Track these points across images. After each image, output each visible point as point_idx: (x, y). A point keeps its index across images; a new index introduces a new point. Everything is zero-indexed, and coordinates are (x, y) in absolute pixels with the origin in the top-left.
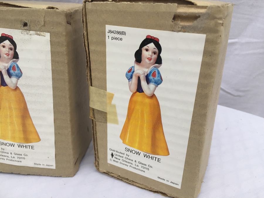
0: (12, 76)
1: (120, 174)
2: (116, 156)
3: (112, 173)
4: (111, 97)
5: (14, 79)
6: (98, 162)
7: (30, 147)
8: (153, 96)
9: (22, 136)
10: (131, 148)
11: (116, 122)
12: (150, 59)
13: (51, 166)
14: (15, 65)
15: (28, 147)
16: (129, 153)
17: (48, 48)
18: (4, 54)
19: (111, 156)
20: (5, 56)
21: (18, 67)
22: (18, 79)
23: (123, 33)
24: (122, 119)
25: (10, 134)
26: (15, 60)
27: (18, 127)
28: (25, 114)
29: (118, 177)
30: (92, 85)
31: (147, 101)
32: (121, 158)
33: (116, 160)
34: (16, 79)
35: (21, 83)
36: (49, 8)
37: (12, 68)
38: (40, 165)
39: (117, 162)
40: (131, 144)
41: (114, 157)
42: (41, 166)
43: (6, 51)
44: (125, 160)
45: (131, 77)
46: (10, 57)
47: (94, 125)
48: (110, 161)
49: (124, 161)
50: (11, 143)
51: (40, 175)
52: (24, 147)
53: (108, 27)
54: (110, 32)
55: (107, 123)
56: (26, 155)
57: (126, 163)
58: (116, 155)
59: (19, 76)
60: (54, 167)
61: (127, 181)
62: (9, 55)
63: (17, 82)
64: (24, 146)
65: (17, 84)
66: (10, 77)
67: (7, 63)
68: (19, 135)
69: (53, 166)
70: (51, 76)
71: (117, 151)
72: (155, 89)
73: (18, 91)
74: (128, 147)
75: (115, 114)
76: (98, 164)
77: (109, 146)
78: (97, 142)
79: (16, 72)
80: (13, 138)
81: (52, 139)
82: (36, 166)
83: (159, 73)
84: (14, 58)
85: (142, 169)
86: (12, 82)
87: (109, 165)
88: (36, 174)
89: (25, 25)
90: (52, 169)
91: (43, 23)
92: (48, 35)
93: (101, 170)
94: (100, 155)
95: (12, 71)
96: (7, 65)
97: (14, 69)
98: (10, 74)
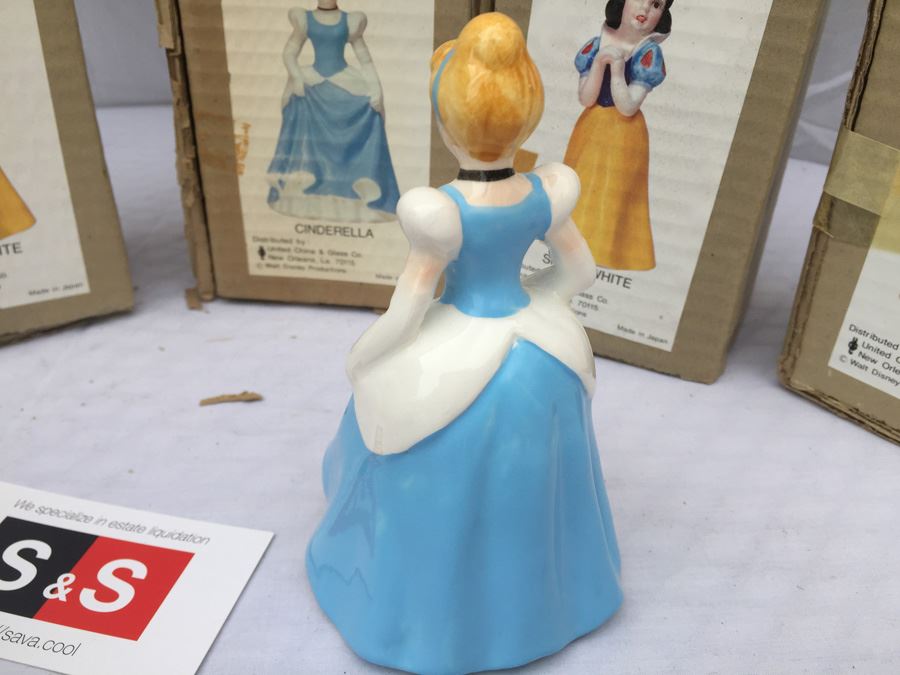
0: (634, 79)
1: (859, 405)
2: (864, 351)
3: (833, 398)
5: (637, 90)
6: (795, 358)
7: (622, 280)
9: (608, 247)
13: (662, 341)
14: (654, 50)
15: (616, 279)
18: (633, 15)
19: (848, 348)
20: (635, 22)
21: (659, 55)
22: (649, 90)
26: (658, 37)
27: (605, 221)
28: (635, 188)
29: (849, 413)
30: (856, 128)
32: (881, 359)
33: (862, 362)
34: (644, 90)
35: (656, 104)
37: (641, 58)
38: (632, 332)
39: (861, 367)
41: (856, 352)
42: (635, 338)
43: (641, 8)
44: (893, 364)
46: (646, 25)
47: (821, 247)
48: (839, 360)
49: (890, 368)
51: (622, 361)
52: (606, 279)
55: (867, 247)
56: (604, 301)
57: (893, 376)
58: (868, 347)
59: (652, 83)
60: (668, 347)
61: (878, 428)
62: (646, 19)
63: (644, 97)
64: (607, 274)
65: (640, 103)
66: (628, 82)
67: (633, 42)
69: (666, 342)
70: (746, 88)
71: (873, 337)
73: (637, 123)
76: (793, 366)
77: (855, 314)
78: (811, 300)
79: (651, 69)
81: (688, 268)
84: (656, 30)
86: (629, 96)
87: (830, 373)
88: (611, 355)
90: (660, 351)
93: (798, 382)
94: (810, 341)
95: (638, 67)
96: (631, 48)
97: (647, 60)
98: (629, 76)
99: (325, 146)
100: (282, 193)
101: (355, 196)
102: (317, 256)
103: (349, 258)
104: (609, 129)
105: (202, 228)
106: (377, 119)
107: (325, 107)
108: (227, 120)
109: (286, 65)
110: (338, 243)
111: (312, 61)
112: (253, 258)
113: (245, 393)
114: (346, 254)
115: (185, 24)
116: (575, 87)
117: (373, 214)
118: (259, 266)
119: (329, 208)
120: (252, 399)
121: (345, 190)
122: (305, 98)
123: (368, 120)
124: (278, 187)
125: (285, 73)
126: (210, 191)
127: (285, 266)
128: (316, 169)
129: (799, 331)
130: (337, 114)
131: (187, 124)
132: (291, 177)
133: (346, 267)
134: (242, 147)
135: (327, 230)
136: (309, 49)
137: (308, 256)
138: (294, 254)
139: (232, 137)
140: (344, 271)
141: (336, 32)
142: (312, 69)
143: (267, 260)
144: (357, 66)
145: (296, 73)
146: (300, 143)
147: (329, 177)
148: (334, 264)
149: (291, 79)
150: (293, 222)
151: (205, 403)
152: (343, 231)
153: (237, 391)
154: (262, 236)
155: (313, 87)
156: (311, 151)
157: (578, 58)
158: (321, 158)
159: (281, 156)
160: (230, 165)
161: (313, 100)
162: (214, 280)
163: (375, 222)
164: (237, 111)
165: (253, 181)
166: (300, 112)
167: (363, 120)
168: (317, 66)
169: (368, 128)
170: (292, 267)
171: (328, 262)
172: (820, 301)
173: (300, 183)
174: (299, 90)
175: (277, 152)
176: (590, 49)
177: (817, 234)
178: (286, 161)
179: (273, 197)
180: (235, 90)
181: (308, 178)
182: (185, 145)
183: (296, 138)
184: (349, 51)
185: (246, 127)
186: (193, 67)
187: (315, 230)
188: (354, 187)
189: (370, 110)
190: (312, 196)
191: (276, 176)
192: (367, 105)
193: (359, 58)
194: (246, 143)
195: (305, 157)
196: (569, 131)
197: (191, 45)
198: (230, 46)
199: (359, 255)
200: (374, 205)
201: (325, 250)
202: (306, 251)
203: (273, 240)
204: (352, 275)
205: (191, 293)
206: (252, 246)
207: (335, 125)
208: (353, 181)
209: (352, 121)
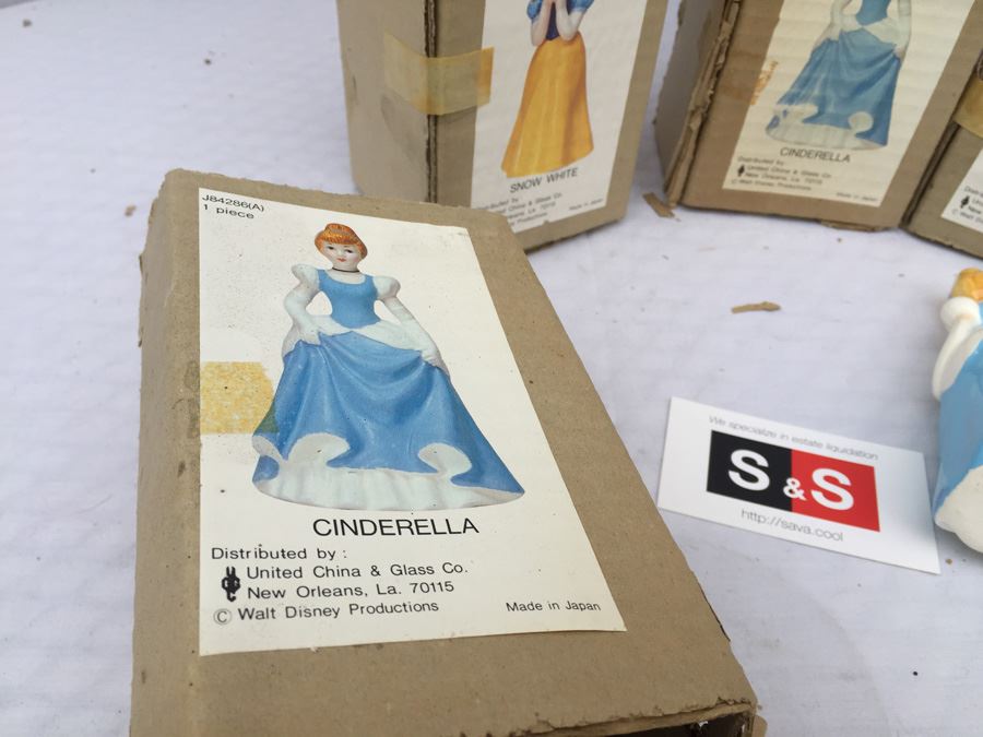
99: (838, 84)
100: (783, 122)
101: (847, 126)
102: (789, 176)
103: (819, 178)
106: (895, 64)
107: (852, 50)
108: (760, 58)
109: (832, 14)
110: (815, 165)
111: (857, 11)
112: (732, 173)
113: (765, 304)
114: (816, 175)
117: (858, 142)
118: (733, 182)
119: (819, 135)
120: (772, 308)
121: (841, 122)
122: (837, 42)
123: (888, 63)
124: (781, 117)
125: (828, 21)
126: (718, 117)
127: (757, 183)
128: (822, 103)
130: (860, 56)
131: (721, 60)
132: (797, 108)
133: (812, 185)
134: (764, 82)
135: (808, 154)
137: (783, 175)
138: (770, 173)
139: (759, 72)
140: (809, 189)
142: (854, 18)
143: (743, 176)
144: (896, 17)
145: (837, 21)
146: (816, 80)
147: (830, 109)
148: (802, 183)
149: (831, 25)
150: (779, 146)
151: (737, 310)
152: (823, 156)
153: (758, 300)
154: (747, 157)
155: (849, 33)
156: (824, 87)
158: (830, 93)
159: (795, 90)
160: (745, 96)
161: (844, 44)
162: (683, 190)
163: (856, 149)
164: (771, 52)
165: (761, 110)
166: (827, 55)
167: (883, 63)
168: (859, 16)
169: (884, 70)
170: (763, 184)
171: (798, 180)
173: (802, 114)
174: (835, 36)
175: (793, 87)
178: (799, 93)
179: (774, 123)
180: (778, 32)
181: (811, 110)
182: (711, 78)
183: (815, 75)
184: (893, 6)
185: (774, 64)
186: (748, 12)
187: (798, 154)
188: (850, 122)
189: (891, 56)
190: (809, 125)
191: (785, 107)
192: (892, 51)
193: (900, 11)
194: (769, 77)
195: (816, 92)
199: (828, 176)
200: (862, 135)
201: (799, 170)
202: (782, 171)
203: (756, 160)
204: (818, 192)
205: (650, 199)
206: (735, 164)
207: (854, 65)
208: (849, 115)
209: (871, 64)
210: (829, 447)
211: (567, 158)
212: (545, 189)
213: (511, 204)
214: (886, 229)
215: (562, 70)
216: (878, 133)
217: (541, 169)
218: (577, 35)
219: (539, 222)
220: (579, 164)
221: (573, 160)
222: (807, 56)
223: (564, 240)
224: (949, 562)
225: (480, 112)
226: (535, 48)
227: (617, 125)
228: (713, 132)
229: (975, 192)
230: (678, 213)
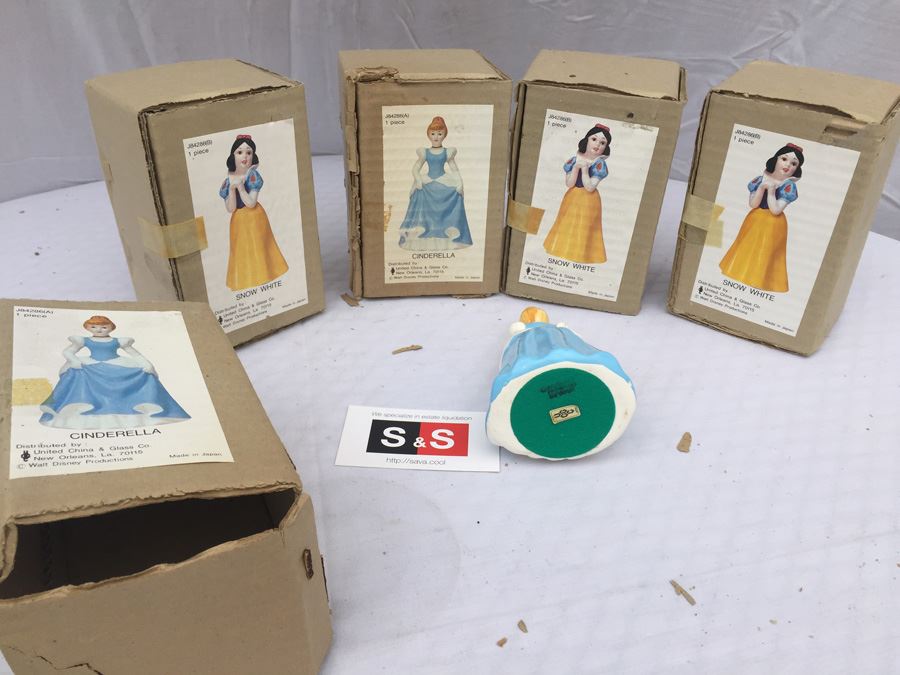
0: (593, 175)
1: (706, 317)
2: (706, 292)
3: (693, 316)
4: (721, 210)
5: (595, 180)
6: (675, 299)
7: (590, 269)
8: (781, 215)
9: (582, 253)
10: (732, 281)
11: (719, 244)
12: (786, 170)
13: (611, 297)
14: (602, 163)
15: (587, 268)
16: (728, 288)
17: (652, 145)
18: (592, 148)
19: (699, 291)
20: (593, 151)
21: (605, 165)
22: (601, 180)
23: (757, 136)
24: (728, 241)
25: (567, 249)
26: (604, 157)
27: (581, 240)
28: (595, 225)
29: (702, 321)
30: (694, 193)
31: (772, 220)
32: (714, 295)
33: (705, 297)
35: (603, 186)
36: (664, 98)
37: (596, 166)
38: (596, 294)
39: (705, 299)
40: (734, 275)
41: (702, 293)
42: (598, 297)
44: (719, 296)
45: (756, 189)
46: (598, 152)
48: (695, 297)
49: (718, 298)
50: (565, 260)
51: (590, 309)
52: (582, 269)
53: (737, 127)
54: (739, 132)
55: (703, 245)
56: (582, 280)
57: (719, 301)
58: (708, 290)
59: (602, 177)
60: (614, 299)
61: (715, 327)
62: (598, 149)
63: (598, 183)
66: (590, 177)
67: (592, 159)
68: (580, 251)
69: (613, 297)
70: (646, 179)
71: (709, 285)
72: (786, 206)
73: (595, 195)
74: (729, 279)
75: (720, 234)
76: (674, 302)
77: (699, 276)
79: (601, 171)
80: (570, 256)
81: (623, 260)
82: (591, 295)
83: (795, 187)
84: (603, 154)
85: (744, 310)
86: (591, 183)
87: (691, 304)
88: (585, 307)
89: (631, 115)
90: (610, 302)
91: (653, 116)
92: (656, 131)
93: (677, 310)
94: (681, 289)
95: (595, 170)
96: (591, 162)
97: (599, 167)
98: (591, 173)
99: (431, 213)
100: (407, 239)
101: (446, 237)
102: (423, 270)
103: (441, 269)
104: (581, 197)
105: (359, 260)
106: (460, 198)
107: (432, 193)
108: (381, 204)
109: (413, 175)
110: (435, 262)
111: (427, 172)
112: (388, 274)
113: (411, 346)
114: (439, 267)
115: (362, 159)
116: (565, 179)
117: (456, 245)
118: (390, 279)
119: (432, 244)
120: (418, 348)
121: (440, 234)
122: (422, 190)
123: (456, 198)
124: (405, 236)
126: (368, 241)
127: (405, 277)
128: (426, 225)
129: (675, 285)
130: (439, 196)
131: (358, 208)
132: (412, 230)
133: (439, 274)
134: (387, 217)
135: (429, 256)
136: (426, 166)
137: (419, 270)
138: (410, 270)
139: (383, 212)
140: (438, 277)
141: (441, 158)
142: (427, 176)
143: (395, 275)
144: (450, 172)
145: (418, 178)
146: (418, 212)
147: (432, 228)
148: (432, 273)
149: (416, 181)
151: (395, 353)
152: (438, 255)
153: (408, 345)
154: (393, 262)
155: (427, 184)
156: (424, 217)
157: (565, 166)
158: (428, 218)
159: (408, 220)
160: (380, 228)
161: (427, 190)
162: (363, 288)
163: (456, 249)
164: (386, 200)
165: (392, 233)
166: (419, 198)
167: (453, 198)
168: (430, 174)
169: (455, 201)
170: (409, 277)
171: (429, 272)
172: (684, 270)
173: (417, 233)
174: (420, 187)
175: (406, 218)
176: (571, 162)
177: (680, 240)
178: (410, 222)
179: (402, 241)
180: (386, 189)
181: (422, 230)
183: (416, 210)
184: (446, 166)
185: (390, 207)
186: (365, 180)
187: (423, 257)
188: (446, 232)
189: (456, 194)
190: (423, 239)
191: (405, 230)
192: (455, 191)
193: (452, 169)
194: (390, 215)
195: (421, 219)
196: (560, 199)
197: (365, 169)
198: (385, 169)
199: (446, 267)
200: (455, 240)
201: (428, 266)
202: (418, 268)
203: (400, 264)
204: (442, 278)
205: (345, 297)
206: (388, 269)
207: (437, 202)
208: (445, 229)
209: (447, 199)
210: (444, 418)
211: (272, 276)
212: (261, 296)
213: (239, 307)
214: (493, 295)
215: (253, 224)
216: (465, 238)
217: (255, 283)
218: (257, 205)
219: (263, 317)
220: (282, 278)
221: (277, 277)
222: (408, 200)
223: (286, 327)
224: (506, 465)
225: (203, 253)
226: (231, 215)
227: (301, 252)
228: (367, 250)
229: (531, 264)
230: (362, 303)
